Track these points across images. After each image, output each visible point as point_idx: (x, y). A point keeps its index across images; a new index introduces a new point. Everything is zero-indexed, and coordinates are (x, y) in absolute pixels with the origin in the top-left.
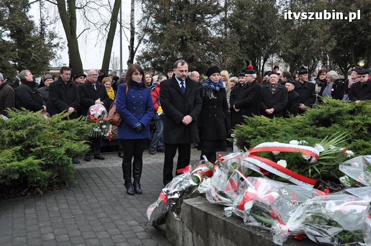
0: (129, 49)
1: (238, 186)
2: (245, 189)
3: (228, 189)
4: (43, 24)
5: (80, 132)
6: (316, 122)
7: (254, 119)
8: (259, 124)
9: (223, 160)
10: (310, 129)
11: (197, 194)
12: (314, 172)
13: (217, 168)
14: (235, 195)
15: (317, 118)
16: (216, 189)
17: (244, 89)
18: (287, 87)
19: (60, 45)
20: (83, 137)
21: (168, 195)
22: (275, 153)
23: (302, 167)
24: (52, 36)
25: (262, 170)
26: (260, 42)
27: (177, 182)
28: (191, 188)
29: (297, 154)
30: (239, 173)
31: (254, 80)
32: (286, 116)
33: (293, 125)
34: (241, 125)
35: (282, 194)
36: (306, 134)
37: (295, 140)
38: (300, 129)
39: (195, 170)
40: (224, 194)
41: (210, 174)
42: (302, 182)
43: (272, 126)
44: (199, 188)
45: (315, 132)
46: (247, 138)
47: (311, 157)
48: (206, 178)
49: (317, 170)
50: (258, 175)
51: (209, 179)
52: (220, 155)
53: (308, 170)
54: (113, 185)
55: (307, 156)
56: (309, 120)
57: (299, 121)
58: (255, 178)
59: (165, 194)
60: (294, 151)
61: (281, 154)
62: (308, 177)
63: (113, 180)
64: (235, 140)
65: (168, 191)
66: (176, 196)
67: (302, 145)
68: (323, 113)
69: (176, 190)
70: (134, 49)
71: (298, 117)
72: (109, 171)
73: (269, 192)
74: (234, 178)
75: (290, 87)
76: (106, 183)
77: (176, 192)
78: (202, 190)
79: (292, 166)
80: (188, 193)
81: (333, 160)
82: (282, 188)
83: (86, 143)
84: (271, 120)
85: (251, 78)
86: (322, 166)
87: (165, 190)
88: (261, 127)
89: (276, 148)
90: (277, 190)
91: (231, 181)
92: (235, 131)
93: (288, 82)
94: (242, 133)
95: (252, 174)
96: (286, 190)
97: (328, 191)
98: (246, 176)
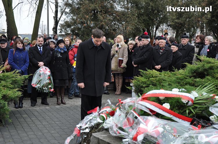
0: (54, 19)
1: (133, 123)
2: (138, 125)
3: (125, 125)
5: (14, 82)
6: (194, 74)
7: (147, 72)
8: (151, 76)
9: (123, 103)
10: (189, 80)
11: (103, 129)
12: (190, 112)
13: (118, 109)
14: (131, 129)
15: (195, 72)
16: (117, 125)
17: (141, 50)
18: (173, 49)
20: (16, 86)
21: (81, 130)
22: (161, 98)
23: (182, 108)
25: (151, 111)
26: (153, 15)
27: (88, 120)
28: (98, 124)
29: (177, 99)
30: (134, 113)
31: (148, 43)
32: (171, 70)
33: (176, 77)
34: (138, 76)
35: (166, 129)
36: (186, 84)
37: (176, 88)
38: (182, 80)
39: (102, 111)
40: (123, 129)
41: (112, 114)
42: (181, 120)
43: (161, 78)
44: (104, 125)
45: (193, 83)
46: (142, 87)
47: (189, 101)
48: (109, 117)
49: (193, 111)
50: (148, 115)
51: (112, 118)
52: (120, 100)
53: (186, 111)
54: (39, 123)
55: (185, 101)
56: (189, 73)
57: (181, 74)
58: (146, 117)
59: (79, 129)
60: (175, 96)
61: (166, 99)
62: (186, 116)
63: (39, 119)
64: (133, 88)
65: (81, 127)
66: (87, 130)
67: (182, 92)
68: (199, 68)
69: (87, 126)
70: (58, 19)
71: (181, 71)
72: (37, 111)
73: (156, 127)
74: (130, 117)
75: (174, 48)
76: (34, 121)
77: (87, 128)
78: (106, 126)
79: (174, 107)
80: (96, 128)
81: (204, 103)
82: (166, 124)
83: (18, 91)
84: (160, 73)
85: (147, 41)
86: (196, 107)
87: (78, 126)
88: (152, 79)
89: (161, 94)
90: (162, 126)
91: (128, 119)
92: (133, 81)
93: (173, 45)
94: (138, 83)
95: (144, 114)
96: (169, 126)
97: (200, 127)
98: (139, 115)
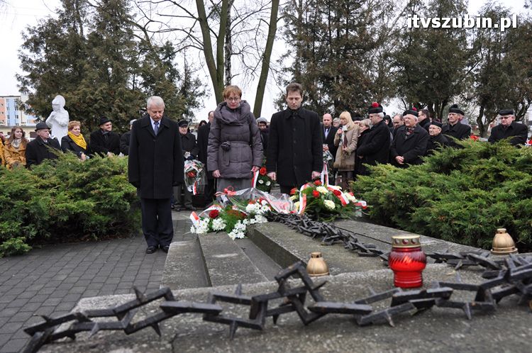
4: (187, 73)
7: (376, 168)
10: (426, 177)
18: (431, 130)
19: (206, 94)
24: (198, 83)
31: (381, 120)
45: (429, 181)
75: (435, 129)
85: (377, 118)
93: (433, 124)
